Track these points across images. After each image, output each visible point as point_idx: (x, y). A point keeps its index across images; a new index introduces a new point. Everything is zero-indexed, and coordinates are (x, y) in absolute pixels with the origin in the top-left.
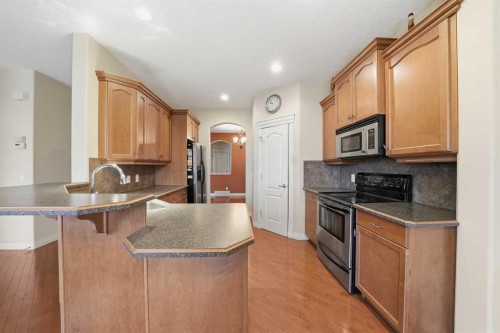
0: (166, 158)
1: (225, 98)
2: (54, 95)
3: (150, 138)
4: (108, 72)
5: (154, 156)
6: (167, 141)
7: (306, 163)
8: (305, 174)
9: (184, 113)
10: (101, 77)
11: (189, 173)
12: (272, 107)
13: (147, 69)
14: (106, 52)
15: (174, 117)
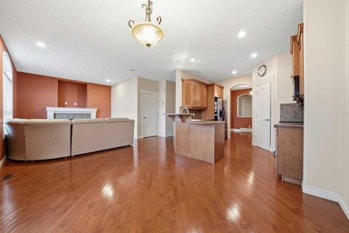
0: (205, 106)
1: (234, 72)
2: (171, 86)
3: (198, 98)
4: (184, 78)
5: (199, 106)
6: (206, 99)
7: (282, 105)
8: (281, 112)
9: (213, 85)
10: (183, 80)
11: (216, 113)
12: (261, 73)
13: (196, 72)
14: (184, 72)
15: (209, 87)
